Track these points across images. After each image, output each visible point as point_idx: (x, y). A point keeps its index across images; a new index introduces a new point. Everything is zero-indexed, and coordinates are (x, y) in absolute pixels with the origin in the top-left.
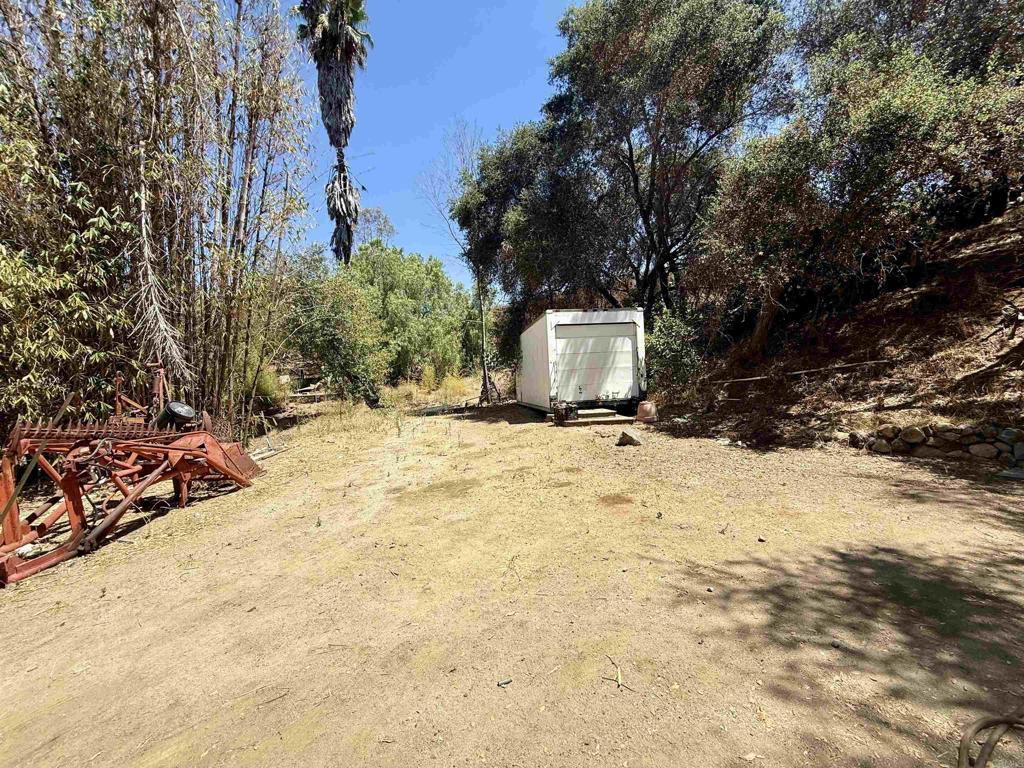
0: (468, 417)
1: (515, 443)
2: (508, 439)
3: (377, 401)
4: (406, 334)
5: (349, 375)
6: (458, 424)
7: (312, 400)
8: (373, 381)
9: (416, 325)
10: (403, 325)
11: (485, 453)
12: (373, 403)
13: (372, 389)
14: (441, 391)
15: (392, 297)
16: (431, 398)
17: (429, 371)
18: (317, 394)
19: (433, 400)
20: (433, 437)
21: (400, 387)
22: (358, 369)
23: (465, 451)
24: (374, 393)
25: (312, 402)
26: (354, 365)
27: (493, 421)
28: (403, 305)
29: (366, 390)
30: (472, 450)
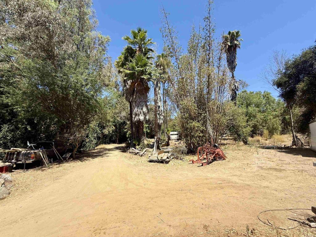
0: (284, 152)
1: (302, 163)
2: (300, 161)
3: (247, 142)
4: (256, 119)
5: (237, 134)
6: (279, 154)
7: (225, 139)
8: (245, 136)
9: (260, 116)
10: (255, 117)
11: (289, 164)
12: (246, 143)
13: (245, 138)
14: (272, 140)
15: (250, 108)
16: (267, 142)
17: (266, 132)
18: (226, 138)
19: (268, 143)
20: (269, 156)
21: (254, 138)
22: (241, 133)
23: (282, 162)
24: (246, 140)
25: (225, 140)
26: (239, 131)
27: (295, 155)
28: (254, 110)
29: (243, 139)
30: (284, 162)
